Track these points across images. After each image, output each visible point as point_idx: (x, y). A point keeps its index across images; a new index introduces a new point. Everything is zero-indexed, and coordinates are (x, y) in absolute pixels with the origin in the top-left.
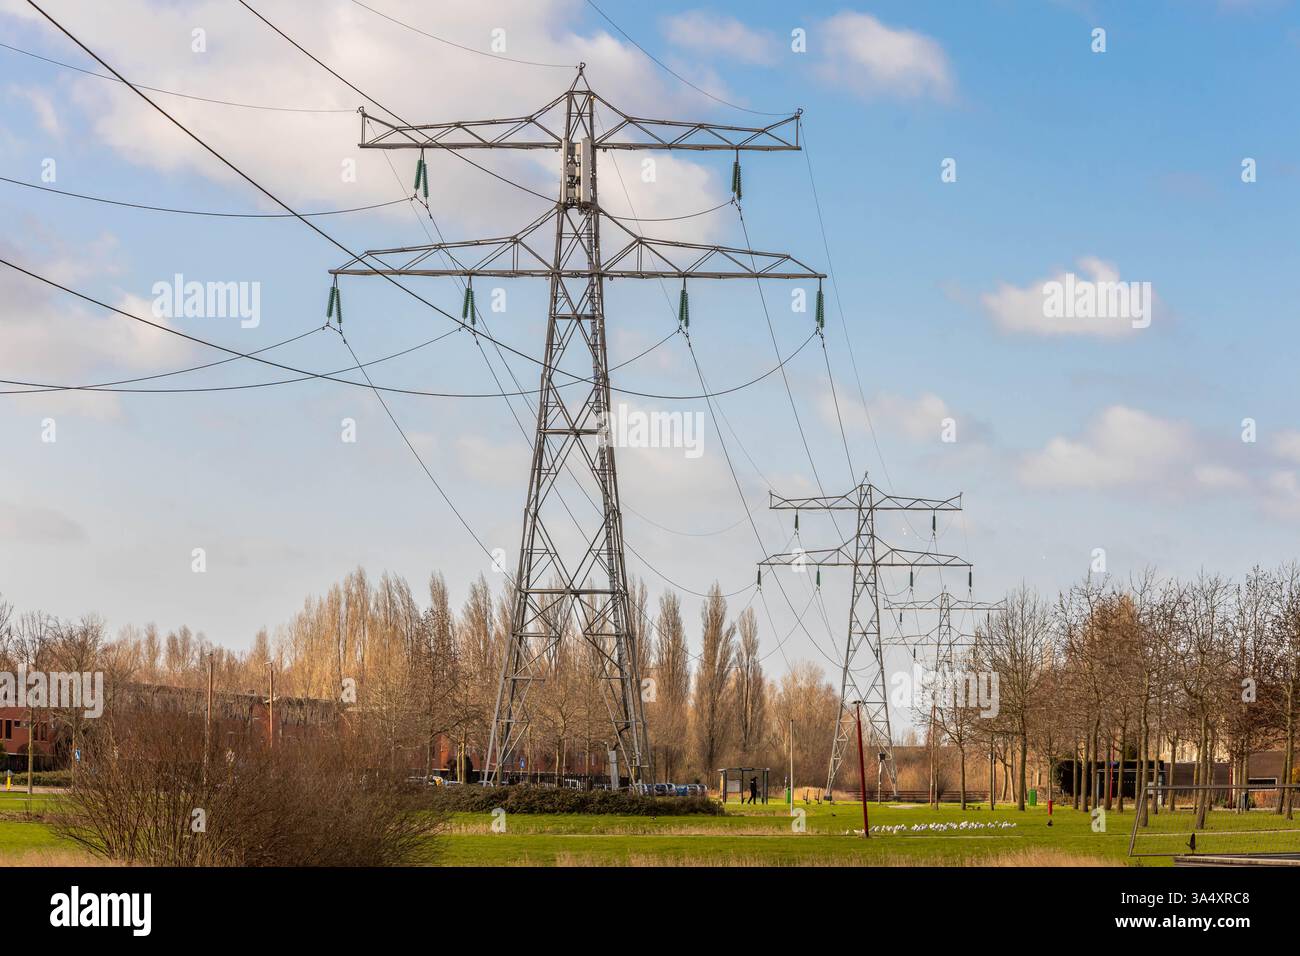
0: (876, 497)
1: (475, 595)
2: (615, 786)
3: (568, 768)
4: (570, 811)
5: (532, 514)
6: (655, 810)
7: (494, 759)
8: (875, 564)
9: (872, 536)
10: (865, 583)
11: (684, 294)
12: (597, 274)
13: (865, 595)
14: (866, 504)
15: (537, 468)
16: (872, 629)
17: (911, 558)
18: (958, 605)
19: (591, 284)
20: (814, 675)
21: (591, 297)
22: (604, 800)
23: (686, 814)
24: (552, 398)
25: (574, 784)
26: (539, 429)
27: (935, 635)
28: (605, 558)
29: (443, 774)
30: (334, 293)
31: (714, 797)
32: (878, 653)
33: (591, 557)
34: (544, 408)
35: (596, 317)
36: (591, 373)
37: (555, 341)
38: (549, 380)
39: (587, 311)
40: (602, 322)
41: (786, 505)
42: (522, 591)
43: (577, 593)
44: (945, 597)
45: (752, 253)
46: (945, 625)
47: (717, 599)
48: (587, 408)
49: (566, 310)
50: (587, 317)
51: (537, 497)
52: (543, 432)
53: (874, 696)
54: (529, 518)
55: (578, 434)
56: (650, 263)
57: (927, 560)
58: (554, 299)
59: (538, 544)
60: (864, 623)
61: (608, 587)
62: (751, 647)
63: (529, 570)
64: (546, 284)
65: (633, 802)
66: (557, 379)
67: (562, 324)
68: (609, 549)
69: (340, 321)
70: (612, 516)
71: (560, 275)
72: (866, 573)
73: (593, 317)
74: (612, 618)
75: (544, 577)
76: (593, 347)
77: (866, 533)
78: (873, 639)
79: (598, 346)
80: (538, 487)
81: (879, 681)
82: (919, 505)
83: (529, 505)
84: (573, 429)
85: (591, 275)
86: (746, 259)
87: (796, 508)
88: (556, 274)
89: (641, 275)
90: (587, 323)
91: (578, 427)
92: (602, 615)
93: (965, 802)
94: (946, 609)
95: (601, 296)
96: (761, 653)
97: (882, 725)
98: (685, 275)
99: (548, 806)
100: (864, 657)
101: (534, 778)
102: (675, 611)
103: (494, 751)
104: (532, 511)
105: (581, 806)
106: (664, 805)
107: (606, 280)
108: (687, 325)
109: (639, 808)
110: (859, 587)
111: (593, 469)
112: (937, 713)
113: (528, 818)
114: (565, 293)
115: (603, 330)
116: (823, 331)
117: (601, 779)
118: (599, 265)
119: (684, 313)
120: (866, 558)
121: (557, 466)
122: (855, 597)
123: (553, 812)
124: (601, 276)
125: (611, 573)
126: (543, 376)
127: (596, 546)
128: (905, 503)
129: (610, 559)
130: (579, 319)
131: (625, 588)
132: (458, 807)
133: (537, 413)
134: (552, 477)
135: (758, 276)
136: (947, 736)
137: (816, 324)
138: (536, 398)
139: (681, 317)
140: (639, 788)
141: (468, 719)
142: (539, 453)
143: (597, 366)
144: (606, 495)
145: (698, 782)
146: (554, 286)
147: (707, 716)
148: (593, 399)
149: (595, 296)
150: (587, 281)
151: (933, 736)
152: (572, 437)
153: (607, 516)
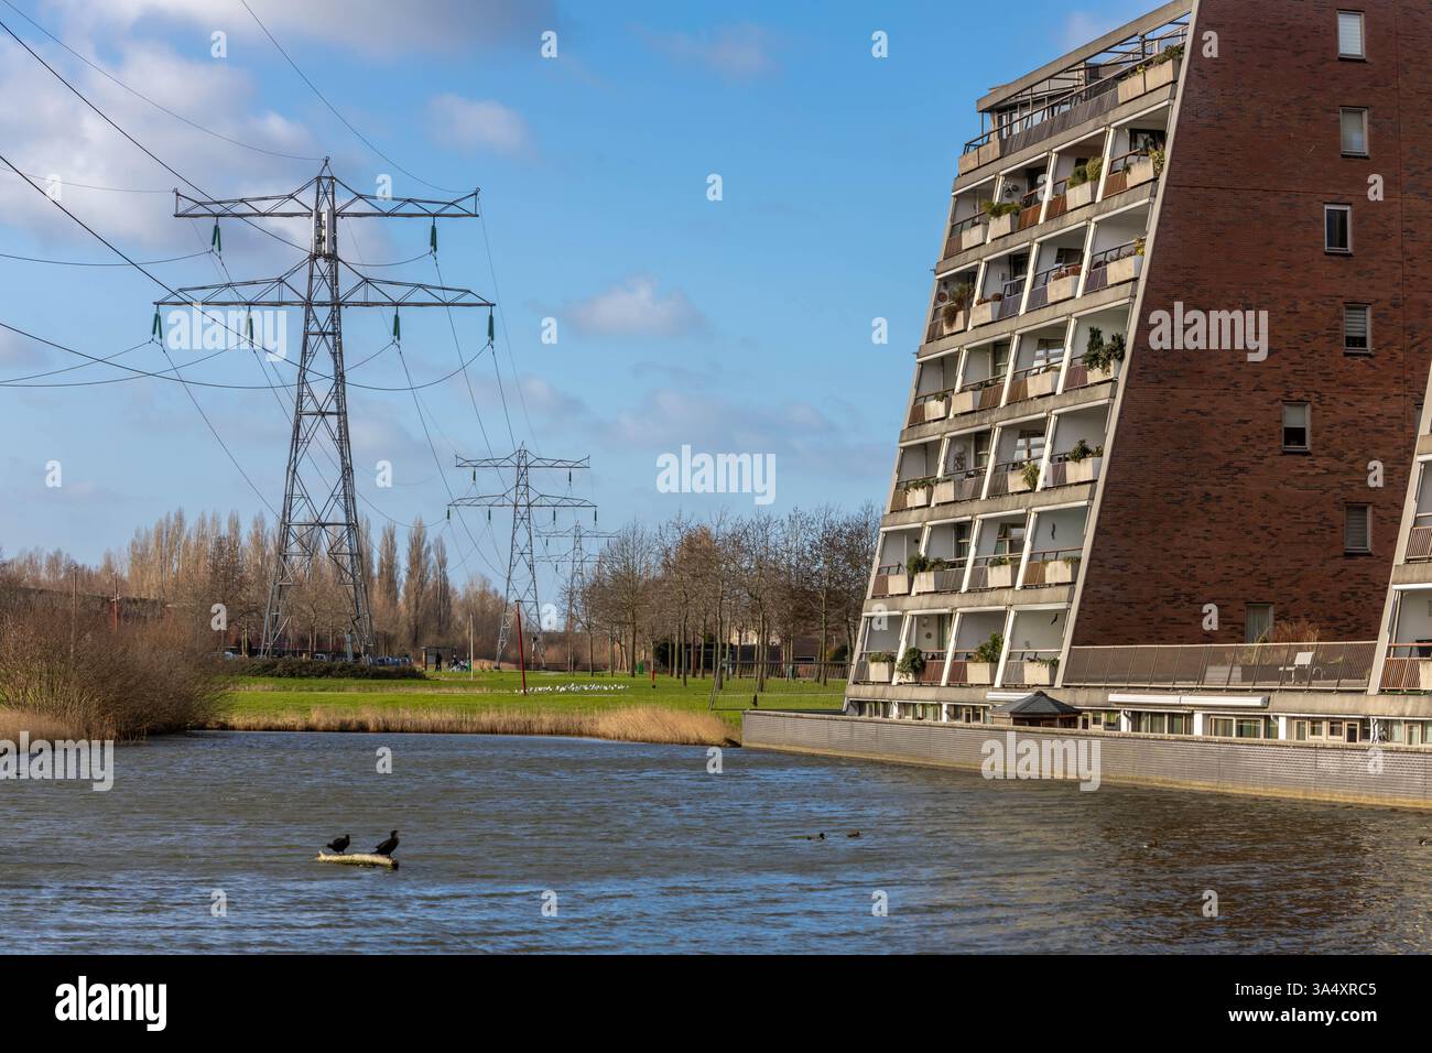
0: (530, 459)
1: (256, 526)
2: (350, 659)
3: (318, 646)
4: (319, 677)
5: (293, 471)
6: (377, 675)
7: (267, 640)
8: (529, 506)
9: (527, 486)
10: (522, 519)
11: (397, 318)
12: (337, 304)
13: (522, 526)
14: (523, 464)
15: (296, 439)
16: (527, 551)
17: (555, 501)
18: (588, 534)
19: (333, 311)
20: (485, 582)
21: (333, 320)
22: (342, 669)
23: (399, 678)
24: (305, 390)
25: (322, 658)
26: (297, 411)
27: (571, 555)
28: (342, 501)
29: (232, 650)
30: (157, 318)
31: (419, 667)
32: (531, 567)
33: (332, 500)
34: (300, 396)
35: (336, 334)
36: (333, 373)
37: (308, 351)
38: (304, 378)
39: (330, 330)
40: (340, 337)
41: (467, 464)
42: (286, 525)
43: (323, 525)
44: (577, 528)
45: (443, 289)
46: (578, 548)
47: (420, 528)
48: (330, 397)
49: (316, 329)
50: (330, 334)
51: (295, 458)
52: (299, 414)
53: (529, 597)
54: (290, 473)
55: (323, 415)
56: (373, 296)
57: (566, 502)
58: (307, 321)
59: (296, 491)
60: (522, 546)
61: (344, 521)
62: (443, 563)
63: (290, 509)
64: (302, 310)
65: (362, 670)
66: (309, 377)
67: (312, 339)
68: (345, 494)
69: (161, 337)
70: (347, 471)
71: (311, 305)
72: (523, 513)
73: (334, 334)
74: (347, 543)
75: (301, 514)
76: (334, 354)
77: (522, 482)
78: (528, 557)
79: (337, 354)
80: (296, 452)
81: (532, 587)
82: (559, 464)
83: (290, 465)
84: (320, 411)
85: (332, 305)
86: (439, 293)
87: (474, 466)
88: (308, 304)
89: (367, 304)
90: (329, 338)
91: (323, 410)
92: (341, 538)
93: (593, 671)
94: (579, 537)
95: (339, 319)
96: (450, 566)
97: (534, 617)
98: (397, 304)
99: (304, 673)
100: (521, 569)
101: (294, 653)
102: (392, 537)
103: (267, 634)
104: (292, 468)
105: (327, 672)
106: (384, 672)
107: (343, 308)
108: (399, 339)
109: (367, 674)
110: (518, 521)
111: (334, 439)
112: (573, 609)
113: (291, 680)
114: (315, 317)
115: (340, 343)
116: (494, 343)
117: (340, 653)
118: (338, 298)
119: (396, 331)
120: (523, 501)
121: (310, 436)
122: (515, 528)
123: (308, 676)
124: (340, 305)
125: (347, 511)
126: (299, 375)
127: (336, 493)
128: (550, 463)
129: (346, 502)
130: (324, 335)
131: (356, 521)
132: (243, 672)
133: (295, 400)
134: (305, 445)
135: (448, 305)
136: (580, 625)
137: (489, 338)
138: (295, 390)
139: (395, 334)
140: (366, 660)
141: (249, 612)
142: (297, 428)
143: (337, 367)
144: (343, 457)
145: (407, 656)
146: (307, 313)
147: (413, 609)
148: (334, 390)
149: (335, 319)
150: (329, 308)
151: (570, 625)
152: (319, 417)
153: (344, 472)
